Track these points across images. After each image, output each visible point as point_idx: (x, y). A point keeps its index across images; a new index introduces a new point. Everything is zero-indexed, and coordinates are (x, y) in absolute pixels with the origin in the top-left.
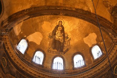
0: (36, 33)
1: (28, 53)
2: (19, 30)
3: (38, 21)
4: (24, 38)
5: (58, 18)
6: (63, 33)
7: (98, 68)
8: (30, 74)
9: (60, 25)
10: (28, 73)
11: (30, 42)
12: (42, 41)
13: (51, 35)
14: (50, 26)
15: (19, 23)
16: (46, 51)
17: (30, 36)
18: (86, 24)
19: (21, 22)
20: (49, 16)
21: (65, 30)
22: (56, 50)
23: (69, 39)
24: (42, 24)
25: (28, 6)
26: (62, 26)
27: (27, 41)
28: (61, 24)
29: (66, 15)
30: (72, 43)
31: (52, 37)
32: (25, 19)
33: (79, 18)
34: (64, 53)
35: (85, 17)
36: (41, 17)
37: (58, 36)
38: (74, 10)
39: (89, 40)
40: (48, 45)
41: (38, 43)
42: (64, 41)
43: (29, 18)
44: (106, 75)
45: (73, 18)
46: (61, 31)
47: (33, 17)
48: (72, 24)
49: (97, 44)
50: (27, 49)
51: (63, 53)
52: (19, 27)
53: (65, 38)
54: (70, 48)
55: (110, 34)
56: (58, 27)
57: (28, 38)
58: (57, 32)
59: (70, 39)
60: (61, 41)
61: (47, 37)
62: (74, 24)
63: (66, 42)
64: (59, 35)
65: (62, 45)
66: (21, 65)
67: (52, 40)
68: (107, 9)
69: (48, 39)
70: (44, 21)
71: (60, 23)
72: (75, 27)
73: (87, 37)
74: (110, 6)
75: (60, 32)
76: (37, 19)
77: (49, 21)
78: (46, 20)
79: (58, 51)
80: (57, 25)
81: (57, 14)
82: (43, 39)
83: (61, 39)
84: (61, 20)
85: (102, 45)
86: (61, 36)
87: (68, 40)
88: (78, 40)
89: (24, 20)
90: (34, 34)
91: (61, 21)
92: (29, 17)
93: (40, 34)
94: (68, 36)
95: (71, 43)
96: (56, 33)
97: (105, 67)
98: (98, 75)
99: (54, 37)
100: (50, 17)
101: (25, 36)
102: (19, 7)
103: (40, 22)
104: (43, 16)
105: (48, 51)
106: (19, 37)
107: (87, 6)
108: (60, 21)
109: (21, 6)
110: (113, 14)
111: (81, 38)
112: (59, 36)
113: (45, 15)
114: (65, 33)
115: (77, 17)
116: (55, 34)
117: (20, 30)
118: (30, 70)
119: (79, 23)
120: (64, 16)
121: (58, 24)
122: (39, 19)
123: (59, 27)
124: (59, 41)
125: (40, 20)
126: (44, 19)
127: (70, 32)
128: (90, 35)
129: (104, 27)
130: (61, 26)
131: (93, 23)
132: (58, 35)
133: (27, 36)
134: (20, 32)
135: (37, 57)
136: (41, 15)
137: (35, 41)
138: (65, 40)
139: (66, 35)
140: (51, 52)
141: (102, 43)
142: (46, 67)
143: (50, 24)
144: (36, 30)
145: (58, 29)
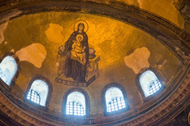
0: (34, 46)
1: (17, 82)
3: (38, 21)
4: (11, 54)
5: (77, 18)
6: (85, 47)
7: (154, 113)
8: (22, 124)
9: (80, 32)
10: (19, 122)
11: (22, 62)
12: (45, 61)
14: (62, 33)
16: (52, 80)
17: (22, 50)
18: (129, 30)
19: (5, 22)
20: (59, 13)
21: (90, 41)
22: (71, 79)
23: (96, 58)
24: (45, 29)
26: (84, 33)
27: (17, 60)
28: (83, 30)
29: (93, 12)
30: (101, 65)
31: (64, 53)
32: (13, 18)
33: (116, 18)
34: (87, 85)
35: (129, 17)
36: (45, 14)
38: (107, 3)
39: (135, 61)
40: (57, 69)
41: (38, 65)
42: (87, 62)
43: (21, 15)
45: (105, 18)
46: (81, 43)
47: (28, 13)
48: (103, 31)
49: (151, 69)
50: (16, 76)
51: (85, 84)
53: (90, 57)
54: (98, 75)
55: (177, 49)
56: (76, 35)
57: (17, 53)
58: (75, 44)
60: (81, 62)
61: (55, 54)
62: (107, 30)
63: (91, 64)
64: (78, 51)
65: (83, 69)
66: (4, 106)
67: (64, 59)
69: (57, 58)
70: (49, 23)
71: (81, 28)
72: (108, 36)
73: (131, 56)
75: (79, 45)
76: (36, 18)
77: (59, 23)
78: (55, 21)
79: (75, 80)
80: (75, 32)
81: (75, 11)
82: (47, 57)
83: (81, 57)
84: (82, 22)
85: (161, 70)
86: (82, 53)
87: (96, 61)
88: (113, 61)
89: (11, 19)
90: (30, 46)
91: (83, 25)
92: (20, 12)
93: (42, 47)
94: (95, 52)
95: (100, 67)
96: (73, 46)
97: (168, 111)
99: (68, 53)
100: (61, 16)
101: (13, 51)
103: (41, 24)
104: (49, 13)
105: (57, 80)
108: (80, 24)
110: (184, 11)
111: (119, 57)
112: (78, 53)
113: (53, 10)
114: (89, 47)
115: (113, 16)
117: (3, 38)
118: (22, 117)
119: (116, 29)
120: (88, 15)
121: (76, 30)
122: (41, 17)
123: (78, 36)
124: (78, 63)
125: (42, 20)
126: (50, 18)
127: (99, 45)
128: (136, 50)
129: (165, 37)
130: (81, 34)
131: (143, 29)
132: (76, 50)
133: (16, 50)
134: (3, 42)
135: (33, 92)
136: (44, 10)
137: (32, 61)
138: (90, 60)
139: (91, 51)
140: (62, 82)
141: (160, 66)
142: (54, 111)
143: (61, 28)
144: (34, 40)
145: (75, 40)
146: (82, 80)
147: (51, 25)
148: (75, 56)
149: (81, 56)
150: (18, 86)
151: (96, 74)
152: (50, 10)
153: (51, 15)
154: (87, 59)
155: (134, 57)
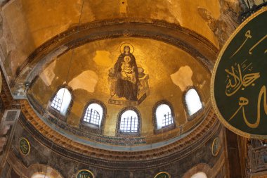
0: (84, 73)
2: (51, 75)
3: (85, 52)
4: (64, 86)
5: (121, 42)
6: (133, 67)
8: (76, 152)
9: (127, 53)
10: (74, 150)
12: (97, 85)
13: (113, 72)
14: (109, 57)
15: (48, 64)
16: (106, 103)
17: (74, 80)
18: (172, 49)
19: (53, 61)
20: (103, 41)
21: (137, 61)
22: (124, 99)
23: (145, 76)
24: (93, 57)
25: (63, 28)
26: (130, 55)
27: (70, 90)
28: (129, 52)
29: (135, 36)
30: (151, 83)
31: (115, 75)
33: (158, 39)
34: (140, 102)
35: (170, 37)
36: (90, 44)
37: (126, 73)
38: (150, 22)
39: (181, 79)
40: (109, 90)
41: (91, 90)
42: (138, 81)
43: (67, 51)
44: (201, 152)
45: (148, 40)
46: (130, 63)
47: (74, 47)
48: (148, 51)
50: (71, 104)
51: (137, 103)
52: (50, 71)
53: (139, 76)
54: (149, 92)
56: (123, 57)
57: (70, 84)
58: (123, 65)
59: (148, 77)
61: (106, 77)
62: (152, 50)
63: (142, 83)
64: (127, 71)
65: (134, 88)
66: (58, 140)
67: (115, 80)
68: (206, 23)
69: (109, 80)
70: (95, 50)
71: (127, 50)
72: (154, 55)
73: (177, 73)
74: (211, 18)
75: (128, 65)
76: (83, 50)
77: (105, 49)
78: (100, 48)
79: (127, 98)
80: (122, 55)
81: (117, 37)
82: (99, 80)
83: (131, 77)
84: (126, 45)
85: (202, 90)
86: (131, 73)
87: (145, 79)
88: (161, 79)
89: (58, 57)
91: (128, 47)
92: (66, 48)
93: (93, 73)
94: (143, 70)
95: (149, 84)
96: (122, 67)
98: (191, 149)
99: (119, 75)
100: (105, 42)
101: (65, 83)
102: (46, 34)
103: (88, 53)
104: (93, 43)
105: (110, 101)
106: (52, 88)
107: (172, 16)
108: (125, 47)
109: (50, 32)
110: (217, 33)
111: (166, 75)
112: (128, 73)
113: (97, 39)
115: (154, 38)
116: (120, 70)
117: (54, 75)
118: (75, 146)
119: (160, 48)
120: (131, 38)
121: (123, 52)
122: (87, 48)
123: (125, 57)
124: (129, 82)
125: (88, 50)
126: (95, 47)
128: (181, 68)
129: (203, 57)
130: (128, 55)
131: (183, 49)
132: (125, 71)
133: (68, 81)
134: (54, 79)
135: (93, 111)
136: (88, 41)
137: (85, 87)
139: (140, 71)
140: (115, 103)
141: (201, 86)
142: (108, 133)
143: (108, 53)
144: (84, 69)
145: (124, 61)
146: (134, 98)
147: (97, 52)
148: (126, 76)
149: (131, 75)
150: (73, 114)
151: (147, 91)
152: (94, 40)
153: (96, 44)
154: (137, 78)
155: (179, 75)
